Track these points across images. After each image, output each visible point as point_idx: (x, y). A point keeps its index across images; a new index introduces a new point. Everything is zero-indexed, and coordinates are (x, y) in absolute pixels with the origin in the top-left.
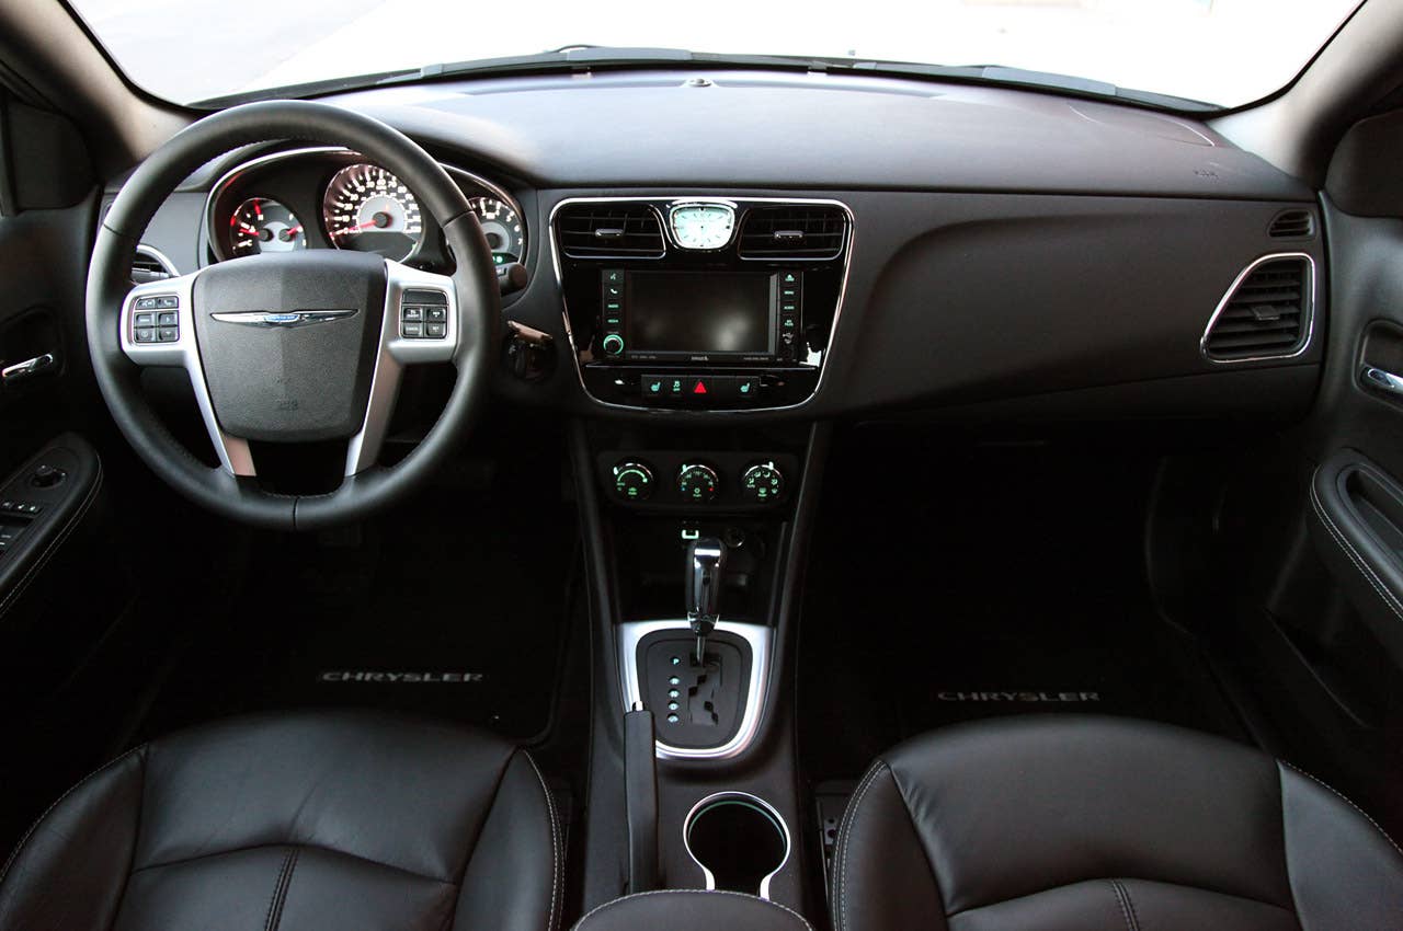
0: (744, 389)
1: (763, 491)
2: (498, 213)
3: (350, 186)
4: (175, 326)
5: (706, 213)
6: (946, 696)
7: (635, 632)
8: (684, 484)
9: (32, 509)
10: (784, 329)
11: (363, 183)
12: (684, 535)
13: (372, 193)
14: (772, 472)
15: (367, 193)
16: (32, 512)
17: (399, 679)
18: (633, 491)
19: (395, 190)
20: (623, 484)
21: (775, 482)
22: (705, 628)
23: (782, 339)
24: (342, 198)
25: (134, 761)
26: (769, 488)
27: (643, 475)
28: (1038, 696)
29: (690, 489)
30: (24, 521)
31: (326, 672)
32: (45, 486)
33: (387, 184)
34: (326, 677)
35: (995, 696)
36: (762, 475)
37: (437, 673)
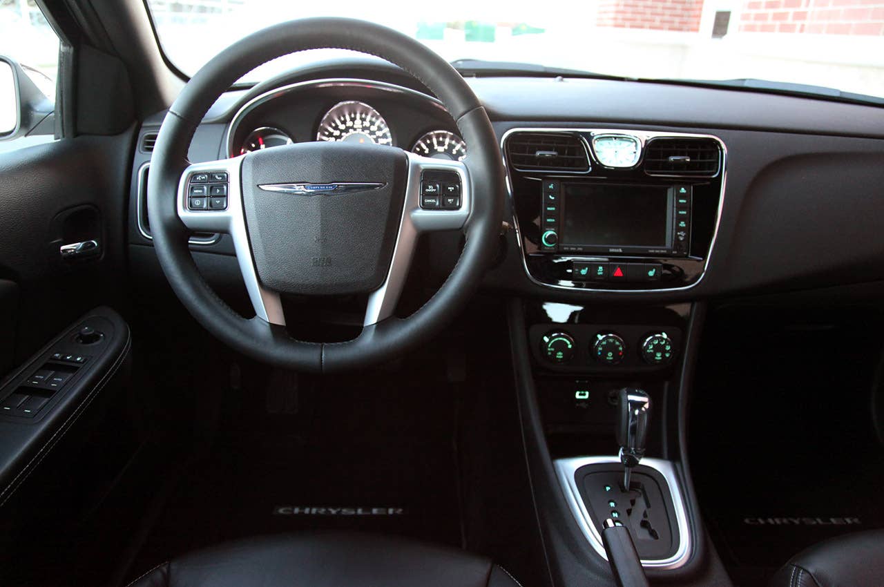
0: (651, 273)
1: (659, 355)
2: (446, 147)
3: (333, 125)
4: (224, 196)
5: (617, 141)
6: (751, 521)
7: (570, 467)
8: (600, 349)
9: (78, 359)
10: (679, 229)
11: (344, 122)
12: (578, 396)
13: (351, 130)
14: (666, 340)
15: (347, 130)
16: (79, 362)
17: (338, 513)
18: (560, 355)
19: (368, 128)
20: (553, 349)
21: (668, 348)
22: (631, 462)
23: (677, 237)
24: (327, 133)
25: (158, 576)
26: (664, 352)
27: (568, 342)
28: (815, 520)
29: (604, 353)
30: (72, 368)
31: (281, 506)
32: (88, 343)
33: (362, 124)
34: (281, 511)
35: (785, 521)
36: (657, 342)
37: (368, 507)
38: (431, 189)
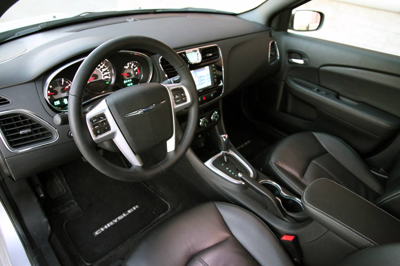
0: (212, 95)
1: (216, 119)
4: (108, 125)
10: (215, 78)
14: (217, 114)
38: (177, 97)
